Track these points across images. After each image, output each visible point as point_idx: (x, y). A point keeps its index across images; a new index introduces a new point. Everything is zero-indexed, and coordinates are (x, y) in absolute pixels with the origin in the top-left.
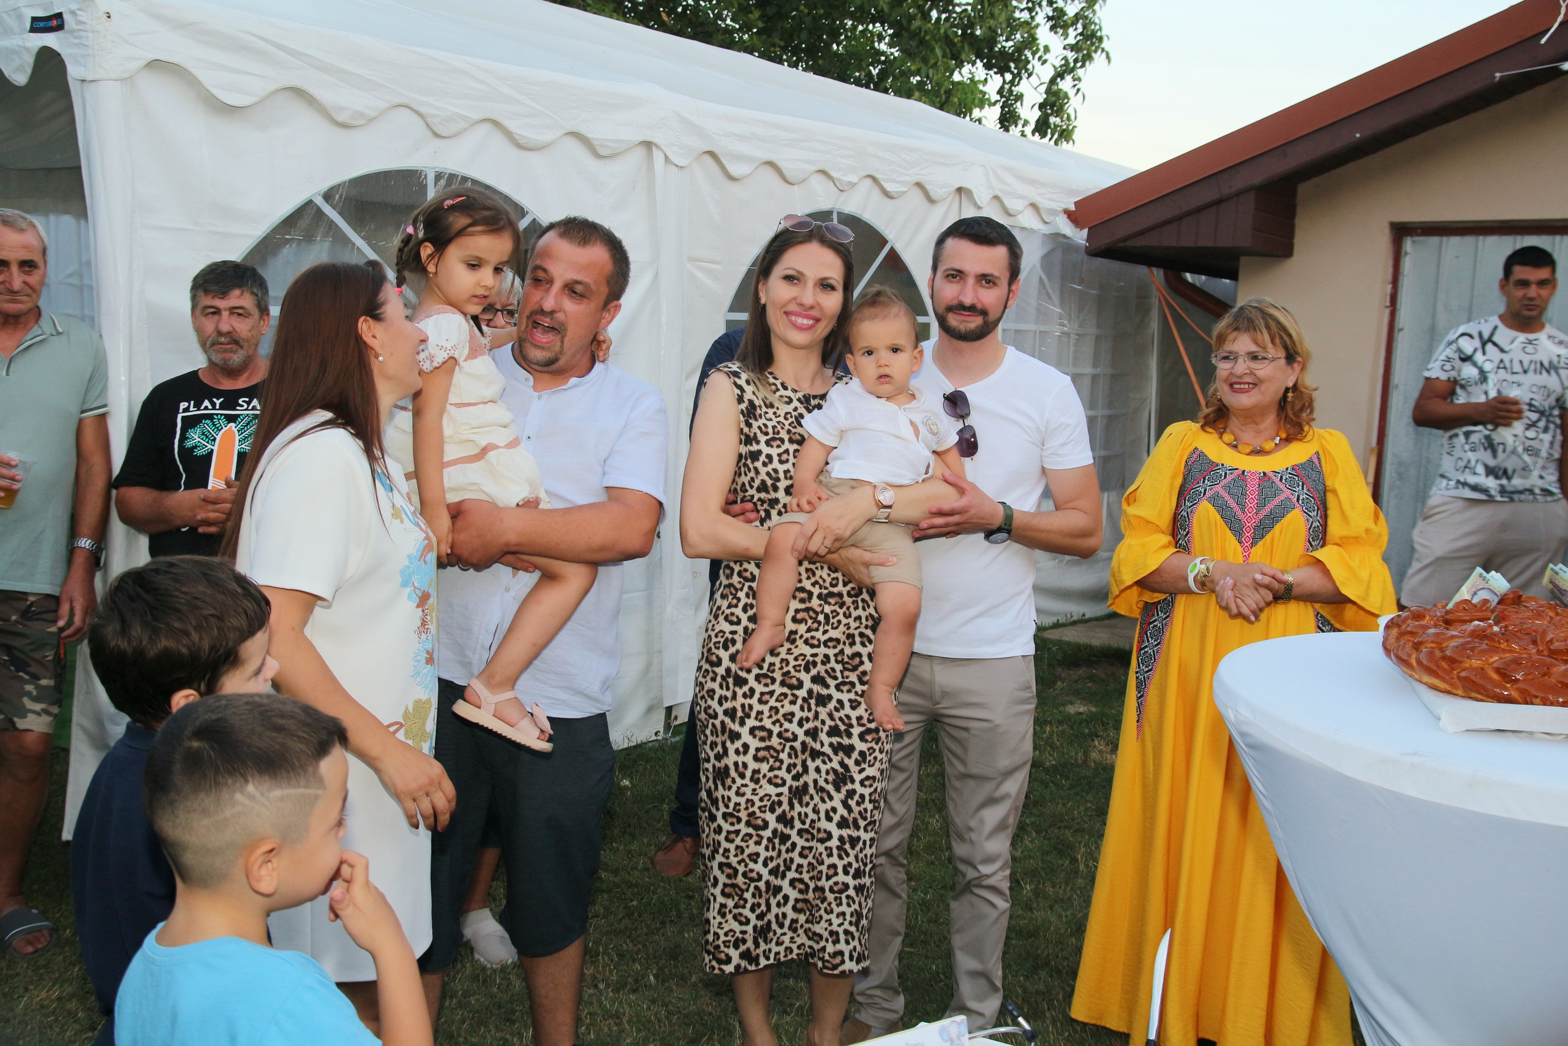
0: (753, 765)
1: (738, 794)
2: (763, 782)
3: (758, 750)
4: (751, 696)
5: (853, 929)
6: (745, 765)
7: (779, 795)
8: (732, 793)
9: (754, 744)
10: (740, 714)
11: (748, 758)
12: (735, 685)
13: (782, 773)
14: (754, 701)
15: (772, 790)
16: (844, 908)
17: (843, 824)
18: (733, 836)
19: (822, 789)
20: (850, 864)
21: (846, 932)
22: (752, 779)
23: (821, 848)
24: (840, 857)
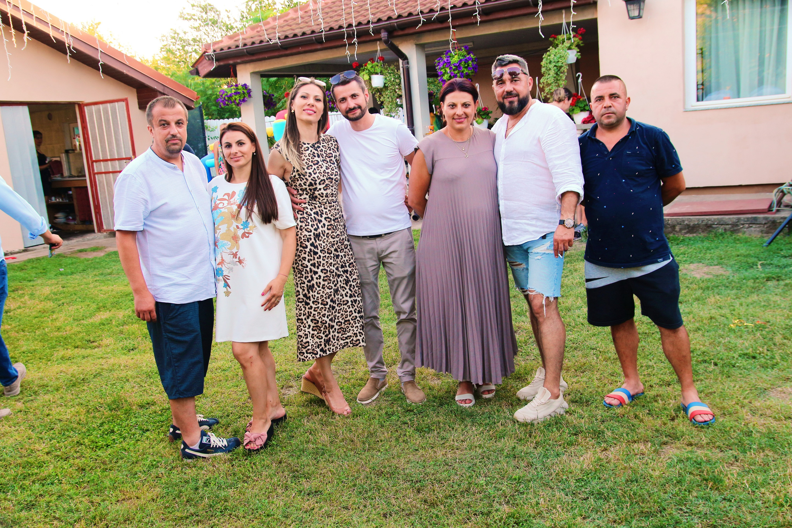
0: (322, 283)
1: (318, 293)
2: (326, 288)
3: (324, 277)
4: (320, 258)
5: (361, 331)
6: (320, 283)
7: (331, 292)
8: (316, 294)
9: (323, 275)
10: (317, 265)
11: (321, 281)
12: (314, 254)
13: (331, 284)
14: (321, 260)
15: (328, 291)
16: (357, 324)
17: (351, 296)
18: (316, 309)
19: (343, 287)
20: (356, 309)
21: (359, 333)
22: (322, 288)
23: (345, 307)
24: (353, 308)
